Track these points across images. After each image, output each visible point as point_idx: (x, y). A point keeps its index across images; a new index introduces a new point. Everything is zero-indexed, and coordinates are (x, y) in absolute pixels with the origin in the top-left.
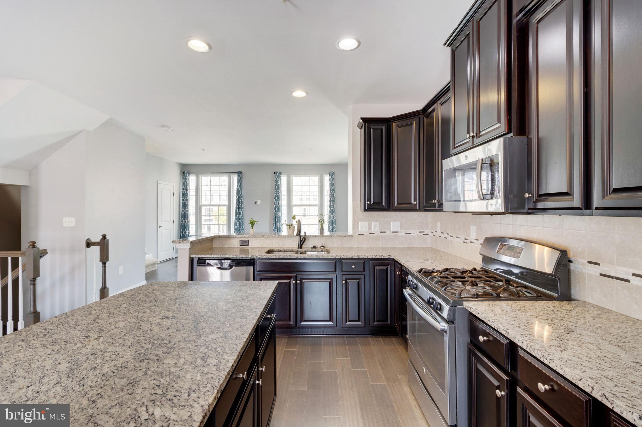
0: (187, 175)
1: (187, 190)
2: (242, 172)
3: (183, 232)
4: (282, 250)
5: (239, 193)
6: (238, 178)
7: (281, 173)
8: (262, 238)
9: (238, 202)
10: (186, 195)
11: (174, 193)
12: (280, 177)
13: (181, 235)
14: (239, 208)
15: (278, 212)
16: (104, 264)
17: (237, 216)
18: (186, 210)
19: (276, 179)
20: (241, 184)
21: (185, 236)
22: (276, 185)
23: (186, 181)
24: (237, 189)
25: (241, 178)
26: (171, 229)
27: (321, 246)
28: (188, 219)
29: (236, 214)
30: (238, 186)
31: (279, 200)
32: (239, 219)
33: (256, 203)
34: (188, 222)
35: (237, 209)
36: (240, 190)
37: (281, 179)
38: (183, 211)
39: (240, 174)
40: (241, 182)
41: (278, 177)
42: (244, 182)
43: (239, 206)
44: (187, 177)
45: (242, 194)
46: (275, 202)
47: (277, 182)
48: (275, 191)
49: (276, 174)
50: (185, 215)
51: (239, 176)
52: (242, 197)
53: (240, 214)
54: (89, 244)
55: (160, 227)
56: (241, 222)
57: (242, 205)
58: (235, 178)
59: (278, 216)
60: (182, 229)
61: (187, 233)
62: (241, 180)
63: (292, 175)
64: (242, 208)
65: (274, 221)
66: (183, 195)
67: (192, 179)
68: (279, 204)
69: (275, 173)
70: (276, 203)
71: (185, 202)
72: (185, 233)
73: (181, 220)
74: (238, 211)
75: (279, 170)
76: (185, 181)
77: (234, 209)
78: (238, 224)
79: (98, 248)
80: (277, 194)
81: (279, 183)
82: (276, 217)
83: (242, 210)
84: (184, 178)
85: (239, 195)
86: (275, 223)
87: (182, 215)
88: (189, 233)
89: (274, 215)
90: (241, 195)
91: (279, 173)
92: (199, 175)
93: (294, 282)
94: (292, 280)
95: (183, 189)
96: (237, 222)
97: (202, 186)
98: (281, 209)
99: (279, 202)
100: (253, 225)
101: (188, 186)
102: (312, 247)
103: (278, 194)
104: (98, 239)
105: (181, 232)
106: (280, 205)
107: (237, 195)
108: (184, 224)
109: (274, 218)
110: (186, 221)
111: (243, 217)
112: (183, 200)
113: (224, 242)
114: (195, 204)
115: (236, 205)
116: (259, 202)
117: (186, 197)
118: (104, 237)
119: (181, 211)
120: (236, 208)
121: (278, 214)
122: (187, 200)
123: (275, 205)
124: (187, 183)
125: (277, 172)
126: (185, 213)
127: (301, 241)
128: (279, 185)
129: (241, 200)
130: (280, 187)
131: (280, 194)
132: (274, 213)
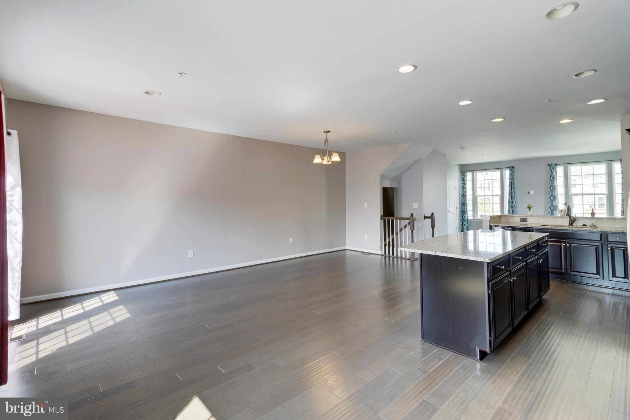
0: (465, 172)
1: (465, 184)
2: (513, 167)
3: (463, 216)
4: (555, 225)
5: (511, 185)
6: (510, 172)
7: (556, 165)
8: (537, 218)
9: (510, 192)
10: (465, 188)
11: (456, 187)
12: (555, 168)
13: (462, 219)
14: (512, 198)
15: (554, 201)
16: (433, 229)
17: (510, 204)
18: (465, 199)
19: (551, 170)
20: (513, 177)
21: (465, 219)
22: (551, 176)
23: (465, 178)
24: (509, 181)
25: (513, 172)
26: (454, 213)
27: (591, 225)
28: (466, 207)
29: (509, 203)
30: (510, 179)
31: (555, 190)
32: (512, 207)
33: (529, 193)
34: (467, 208)
35: (510, 199)
36: (512, 182)
37: (556, 170)
38: (462, 200)
39: (512, 168)
40: (513, 175)
41: (553, 168)
42: (516, 174)
43: (511, 196)
44: (465, 174)
45: (515, 186)
46: (550, 192)
47: (552, 173)
48: (550, 182)
49: (551, 166)
50: (464, 204)
51: (511, 170)
52: (514, 188)
53: (512, 202)
54: (425, 218)
55: (448, 211)
56: (514, 209)
57: (514, 195)
58: (507, 173)
59: (554, 204)
60: (462, 214)
61: (466, 217)
62: (513, 173)
63: (569, 166)
64: (515, 197)
65: (549, 209)
66: (462, 188)
67: (469, 176)
68: (554, 194)
69: (549, 165)
70: (552, 193)
71: (464, 194)
72: (465, 217)
73: (461, 207)
74: (511, 200)
75: (554, 162)
76: (463, 177)
77: (507, 198)
78: (511, 211)
79: (430, 220)
80: (552, 184)
81: (554, 174)
82: (552, 206)
83: (515, 200)
84: (463, 176)
85: (511, 187)
86: (550, 211)
87: (462, 203)
88: (467, 217)
89: (549, 204)
90: (513, 186)
91: (554, 164)
92: (475, 172)
93: (564, 245)
94: (563, 243)
95: (462, 184)
96: (510, 209)
97: (477, 180)
98: (558, 198)
99: (554, 192)
100: (530, 209)
101: (466, 181)
102: (582, 225)
103: (554, 184)
104: (430, 215)
105: (461, 216)
106: (556, 194)
107: (509, 186)
108: (464, 210)
109: (549, 206)
110: (465, 208)
111: (516, 205)
112: (462, 192)
113: (509, 219)
114: (471, 195)
115: (509, 195)
116: (532, 192)
117: (465, 189)
118: (433, 214)
119: (461, 200)
120: (509, 197)
121: (554, 202)
122: (466, 192)
123: (550, 195)
124: (465, 179)
125: (552, 164)
126: (464, 202)
127: (571, 220)
128: (554, 175)
129: (514, 190)
130: (555, 178)
131: (555, 184)
132: (550, 202)
